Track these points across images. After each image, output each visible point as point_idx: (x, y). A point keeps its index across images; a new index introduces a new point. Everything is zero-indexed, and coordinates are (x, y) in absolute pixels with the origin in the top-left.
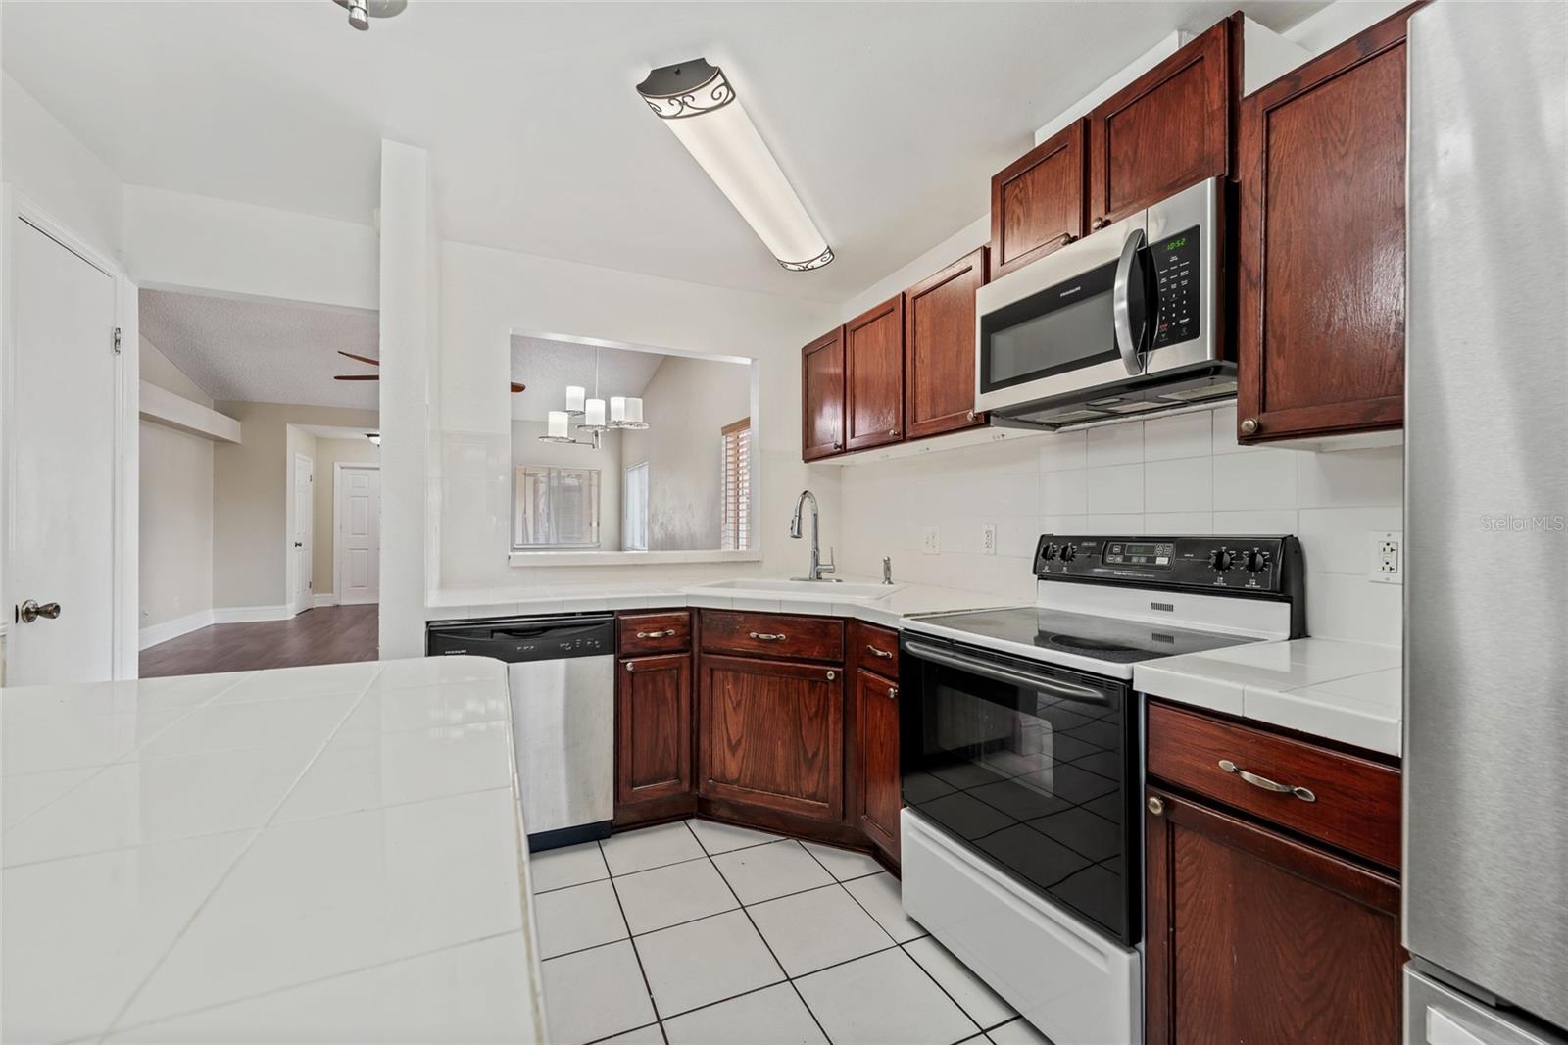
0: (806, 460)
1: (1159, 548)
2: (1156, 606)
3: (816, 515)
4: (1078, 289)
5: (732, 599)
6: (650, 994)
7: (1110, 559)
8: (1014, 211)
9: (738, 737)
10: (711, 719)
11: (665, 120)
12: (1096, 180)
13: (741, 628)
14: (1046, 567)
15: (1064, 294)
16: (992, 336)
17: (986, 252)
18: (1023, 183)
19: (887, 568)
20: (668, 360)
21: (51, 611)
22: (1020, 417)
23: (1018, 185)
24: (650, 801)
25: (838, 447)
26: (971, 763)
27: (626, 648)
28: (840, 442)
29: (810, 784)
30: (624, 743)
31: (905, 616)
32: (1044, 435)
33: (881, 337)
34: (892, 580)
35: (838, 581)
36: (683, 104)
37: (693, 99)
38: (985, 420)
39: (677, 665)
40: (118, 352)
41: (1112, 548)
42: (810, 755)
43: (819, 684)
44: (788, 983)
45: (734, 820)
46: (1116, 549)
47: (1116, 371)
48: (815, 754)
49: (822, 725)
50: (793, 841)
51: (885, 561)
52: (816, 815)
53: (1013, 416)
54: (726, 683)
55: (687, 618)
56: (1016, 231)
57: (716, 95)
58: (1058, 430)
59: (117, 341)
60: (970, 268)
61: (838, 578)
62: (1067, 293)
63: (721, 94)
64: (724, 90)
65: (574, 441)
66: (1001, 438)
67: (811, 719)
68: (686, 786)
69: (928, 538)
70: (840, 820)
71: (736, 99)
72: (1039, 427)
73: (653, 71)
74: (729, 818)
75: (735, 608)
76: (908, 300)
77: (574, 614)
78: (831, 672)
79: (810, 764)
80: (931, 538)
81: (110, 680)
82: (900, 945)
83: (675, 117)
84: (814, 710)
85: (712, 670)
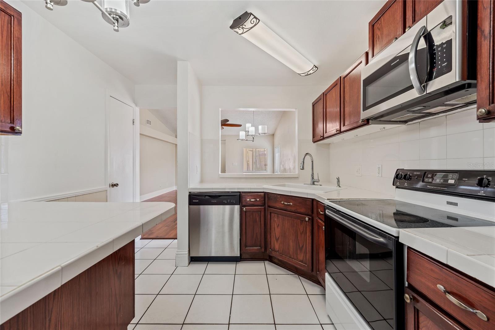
0: (314, 142)
1: (450, 175)
2: (449, 203)
3: (312, 161)
4: (398, 60)
5: (276, 190)
6: (230, 314)
7: (426, 180)
8: (377, 34)
9: (279, 236)
10: (271, 229)
11: (242, 35)
12: (408, 10)
13: (279, 200)
14: (398, 183)
15: (392, 64)
16: (367, 87)
17: (367, 54)
18: (380, 21)
19: (338, 181)
20: (284, 112)
21: (116, 185)
22: (382, 119)
23: (379, 23)
24: (251, 253)
25: (321, 137)
26: (344, 261)
27: (244, 204)
28: (322, 135)
29: (301, 257)
30: (243, 233)
31: (328, 199)
32: (400, 126)
33: (334, 95)
34: (340, 186)
35: (320, 185)
36: (243, 28)
37: (245, 26)
38: (367, 122)
39: (260, 210)
40: (134, 125)
41: (428, 174)
42: (301, 246)
43: (304, 221)
44: (274, 325)
45: (279, 264)
46: (429, 176)
47: (414, 94)
48: (303, 246)
49: (305, 236)
50: (297, 276)
51: (337, 178)
52: (303, 268)
53: (378, 119)
54: (275, 218)
55: (263, 195)
56: (378, 42)
57: (252, 22)
58: (407, 124)
59: (134, 122)
60: (361, 62)
61: (320, 184)
62: (394, 63)
63: (254, 21)
64: (255, 20)
65: (247, 140)
66: (384, 129)
67: (301, 234)
68: (263, 250)
69: (357, 170)
70: (311, 272)
71: (260, 21)
72: (397, 123)
73: (234, 21)
74: (278, 263)
75: (277, 193)
76: (342, 79)
77: (229, 192)
78: (307, 218)
79: (301, 249)
80: (358, 170)
81: (132, 202)
82: (321, 324)
83: (242, 33)
84: (302, 231)
85: (271, 213)
